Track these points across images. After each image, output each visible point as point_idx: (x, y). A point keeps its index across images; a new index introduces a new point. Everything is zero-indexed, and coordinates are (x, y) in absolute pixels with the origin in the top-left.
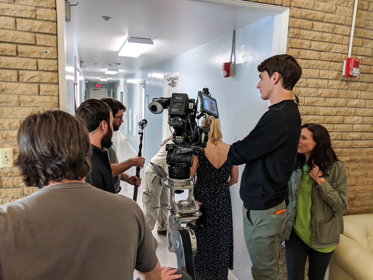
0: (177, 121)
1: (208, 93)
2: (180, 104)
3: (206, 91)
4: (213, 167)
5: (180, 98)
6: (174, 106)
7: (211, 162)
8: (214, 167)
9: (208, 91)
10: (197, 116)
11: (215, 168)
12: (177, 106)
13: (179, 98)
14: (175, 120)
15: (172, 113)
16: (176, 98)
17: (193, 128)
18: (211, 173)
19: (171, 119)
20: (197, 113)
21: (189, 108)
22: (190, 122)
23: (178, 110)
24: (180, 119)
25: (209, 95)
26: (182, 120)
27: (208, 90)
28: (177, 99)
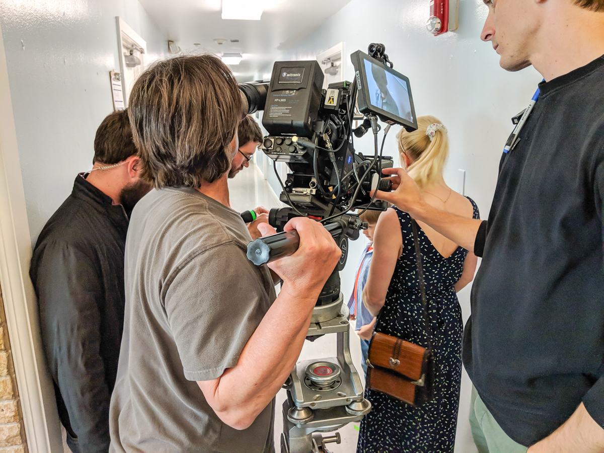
0: (289, 145)
1: (385, 58)
2: (293, 93)
3: (378, 52)
4: (437, 256)
5: (295, 75)
6: (276, 100)
7: (433, 243)
8: (440, 255)
9: (382, 54)
10: (354, 127)
11: (442, 257)
12: (285, 100)
13: (291, 75)
14: (283, 140)
15: (271, 122)
16: (285, 74)
17: (341, 165)
18: (431, 270)
19: (273, 140)
20: (354, 122)
21: (326, 103)
22: (329, 145)
23: (288, 111)
24: (295, 139)
25: (388, 65)
26: (300, 142)
27: (384, 49)
28: (285, 79)
